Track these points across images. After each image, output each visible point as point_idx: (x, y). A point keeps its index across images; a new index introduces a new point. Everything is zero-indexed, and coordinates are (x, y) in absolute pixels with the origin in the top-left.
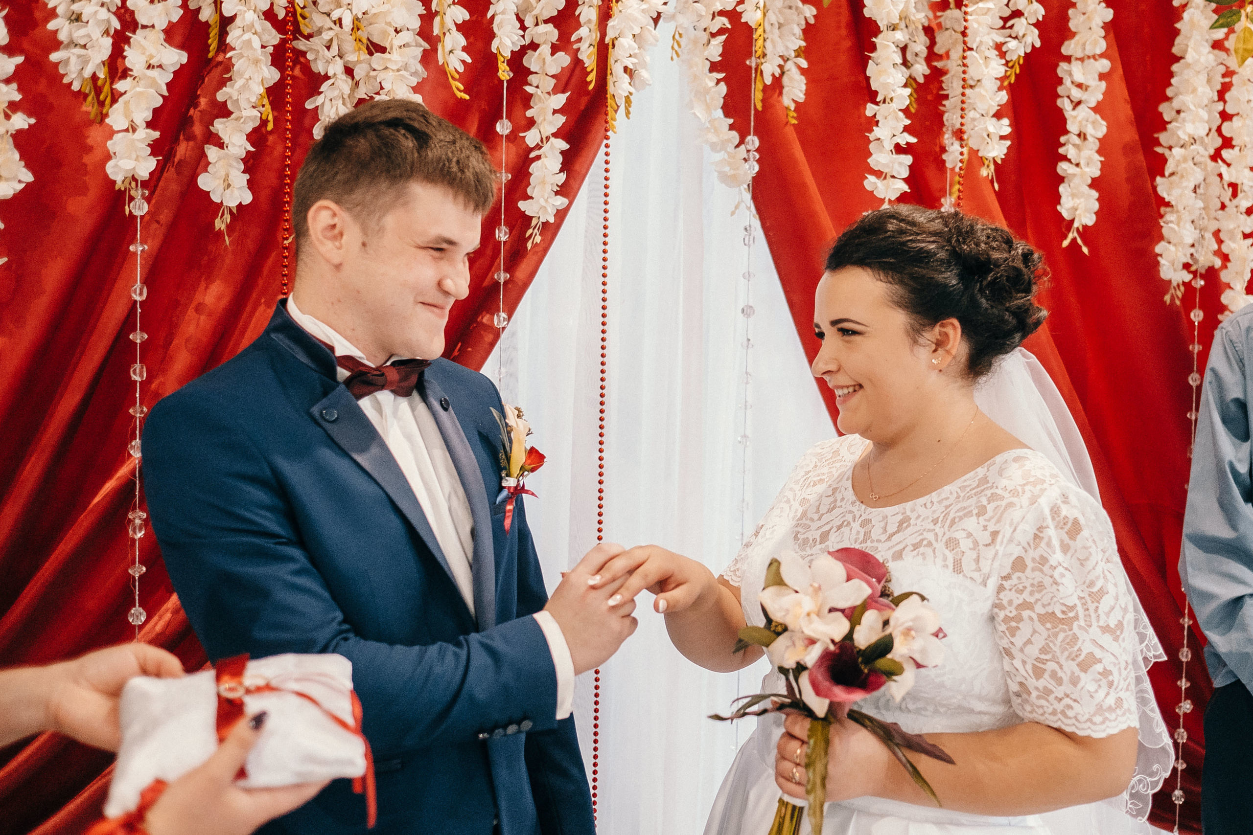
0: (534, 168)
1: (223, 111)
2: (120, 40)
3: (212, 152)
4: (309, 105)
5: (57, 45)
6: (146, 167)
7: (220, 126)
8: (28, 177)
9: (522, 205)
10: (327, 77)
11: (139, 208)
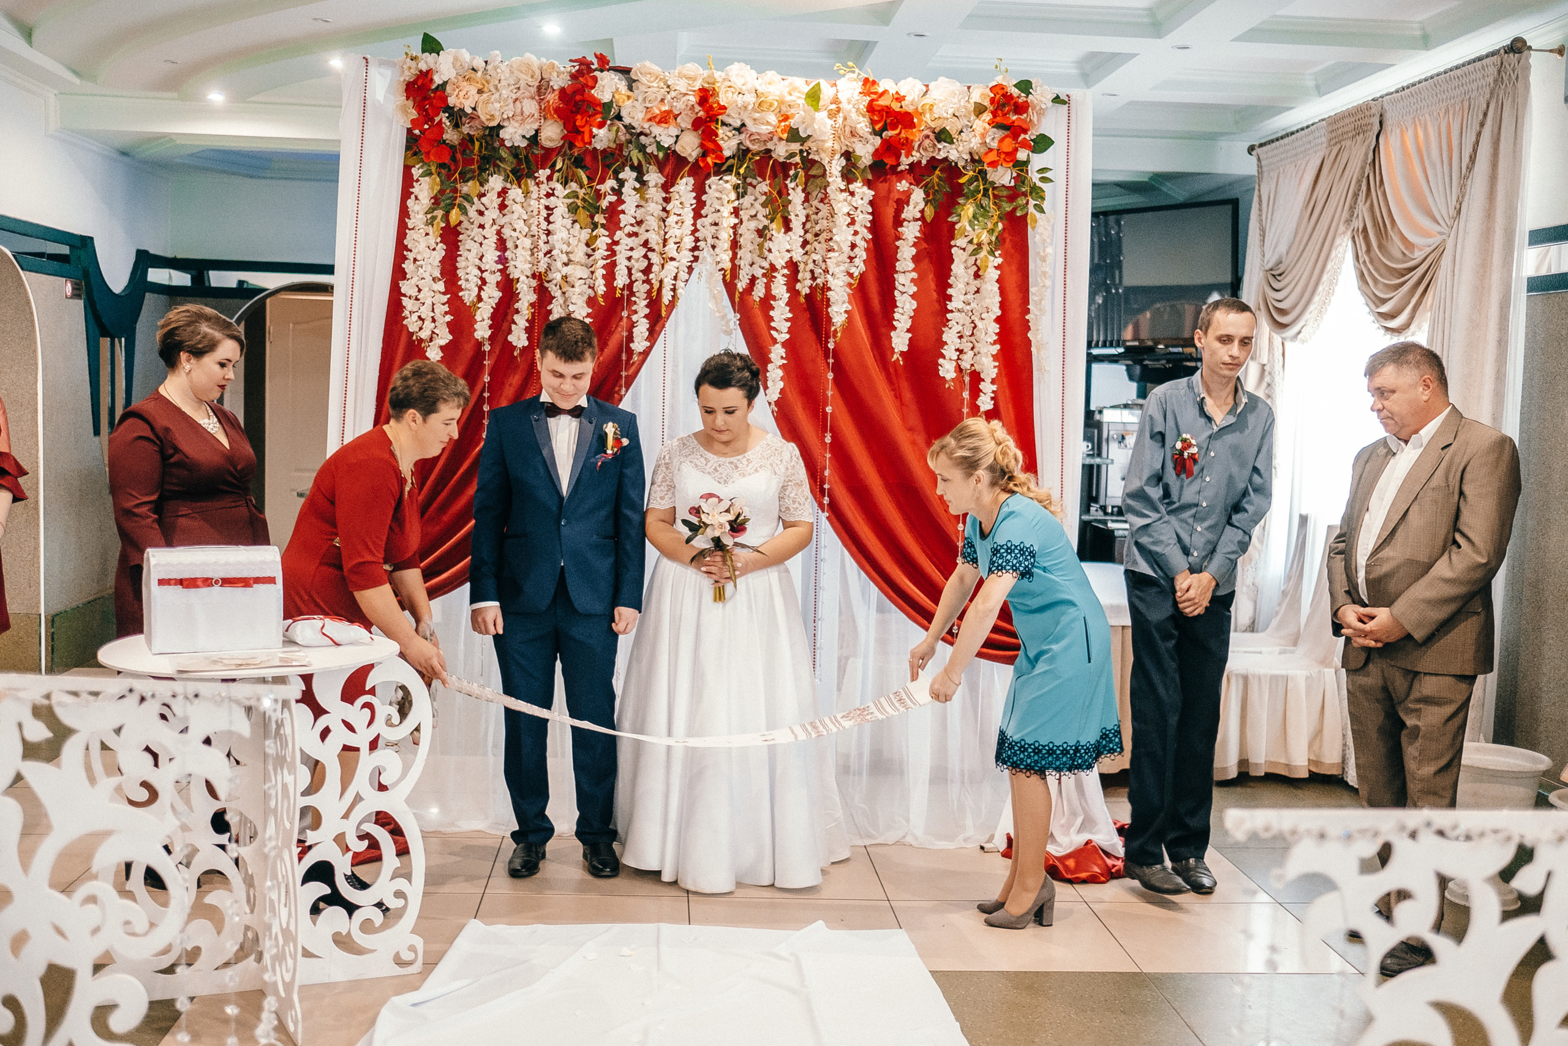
0: (634, 330)
1: (517, 312)
2: (480, 289)
3: (513, 327)
4: (549, 308)
5: (462, 290)
6: (488, 333)
7: (516, 317)
8: (451, 337)
9: (631, 345)
10: (554, 297)
11: (487, 348)
